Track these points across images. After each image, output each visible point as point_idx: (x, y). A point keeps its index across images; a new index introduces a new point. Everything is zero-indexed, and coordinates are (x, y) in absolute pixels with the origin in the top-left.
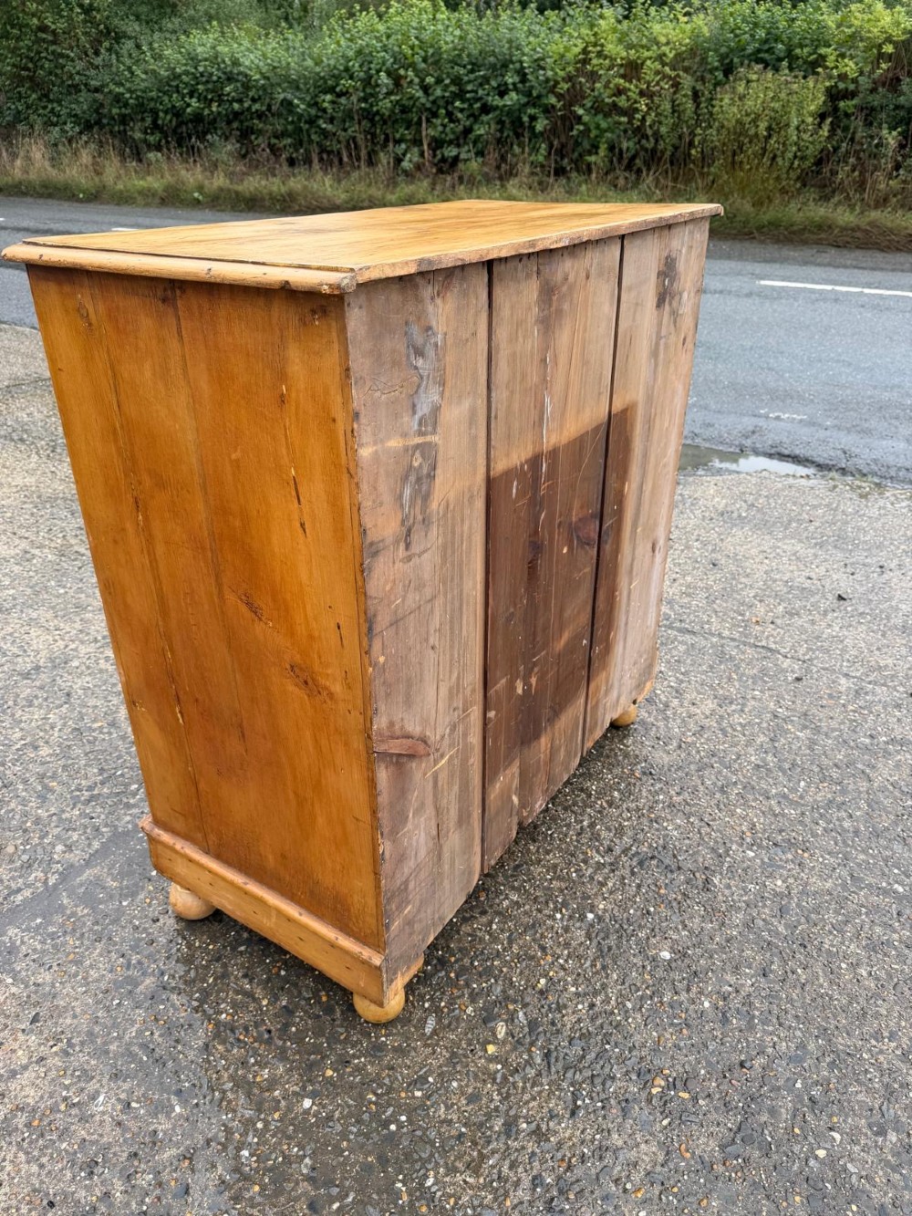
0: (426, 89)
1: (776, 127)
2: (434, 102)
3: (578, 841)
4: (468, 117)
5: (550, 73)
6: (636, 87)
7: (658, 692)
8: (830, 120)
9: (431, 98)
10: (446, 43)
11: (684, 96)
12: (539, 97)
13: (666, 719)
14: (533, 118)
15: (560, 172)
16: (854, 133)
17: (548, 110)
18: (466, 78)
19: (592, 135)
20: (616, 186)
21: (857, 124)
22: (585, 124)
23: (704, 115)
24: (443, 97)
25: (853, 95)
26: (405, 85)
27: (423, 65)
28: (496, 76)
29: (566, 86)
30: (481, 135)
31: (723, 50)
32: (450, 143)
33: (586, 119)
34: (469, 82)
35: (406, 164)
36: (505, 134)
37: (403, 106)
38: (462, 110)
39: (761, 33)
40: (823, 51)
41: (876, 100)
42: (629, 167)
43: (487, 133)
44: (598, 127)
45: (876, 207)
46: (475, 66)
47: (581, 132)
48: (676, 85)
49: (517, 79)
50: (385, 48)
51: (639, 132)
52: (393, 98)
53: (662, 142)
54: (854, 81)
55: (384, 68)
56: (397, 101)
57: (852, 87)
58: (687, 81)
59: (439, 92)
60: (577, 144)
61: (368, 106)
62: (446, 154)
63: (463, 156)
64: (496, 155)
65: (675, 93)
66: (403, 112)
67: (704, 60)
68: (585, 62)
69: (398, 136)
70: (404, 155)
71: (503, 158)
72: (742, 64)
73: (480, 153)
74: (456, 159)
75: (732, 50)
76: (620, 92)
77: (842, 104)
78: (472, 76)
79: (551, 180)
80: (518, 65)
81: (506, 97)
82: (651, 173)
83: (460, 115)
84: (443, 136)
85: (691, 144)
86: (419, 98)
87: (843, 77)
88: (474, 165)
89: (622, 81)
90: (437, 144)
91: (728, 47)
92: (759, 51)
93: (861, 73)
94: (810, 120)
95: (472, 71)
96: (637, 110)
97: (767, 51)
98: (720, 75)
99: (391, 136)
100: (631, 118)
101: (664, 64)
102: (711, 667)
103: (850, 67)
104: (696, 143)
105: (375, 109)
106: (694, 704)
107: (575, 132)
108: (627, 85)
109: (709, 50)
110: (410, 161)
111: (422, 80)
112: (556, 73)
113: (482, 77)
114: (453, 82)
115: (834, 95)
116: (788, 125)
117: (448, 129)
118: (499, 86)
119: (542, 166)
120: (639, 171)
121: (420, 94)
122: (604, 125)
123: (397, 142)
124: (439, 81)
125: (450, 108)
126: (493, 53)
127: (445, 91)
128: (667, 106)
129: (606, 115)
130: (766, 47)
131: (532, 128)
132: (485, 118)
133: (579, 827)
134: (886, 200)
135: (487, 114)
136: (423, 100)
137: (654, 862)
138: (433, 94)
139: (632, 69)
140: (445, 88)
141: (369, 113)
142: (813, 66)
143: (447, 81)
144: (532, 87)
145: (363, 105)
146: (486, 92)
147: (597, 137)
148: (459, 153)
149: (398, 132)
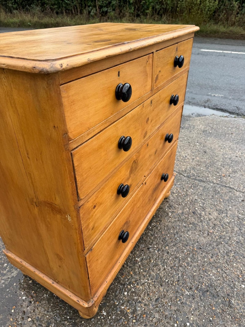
3: (178, 285)
7: (197, 209)
13: (201, 221)
15: (138, 16)
16: (225, 3)
19: (147, 4)
20: (154, 20)
30: (114, 4)
32: (105, 7)
35: (92, 13)
36: (121, 4)
42: (158, 14)
43: (116, 4)
44: (149, 1)
45: (232, 25)
47: (144, 3)
51: (161, 3)
53: (168, 6)
60: (143, 7)
62: (104, 10)
63: (109, 11)
64: (119, 10)
69: (89, 4)
70: (91, 10)
71: (121, 11)
73: (114, 10)
74: (107, 12)
79: (135, 18)
82: (165, 16)
84: (103, 4)
85: (177, 7)
88: (112, 13)
90: (101, 7)
99: (87, 4)
102: (213, 196)
104: (179, 6)
106: (210, 214)
107: (142, 3)
110: (93, 12)
117: (104, 2)
119: (133, 14)
120: (161, 15)
122: (151, 1)
123: (89, 6)
133: (177, 277)
134: (234, 23)
137: (208, 293)
147: (148, 4)
148: (108, 10)
149: (89, 3)
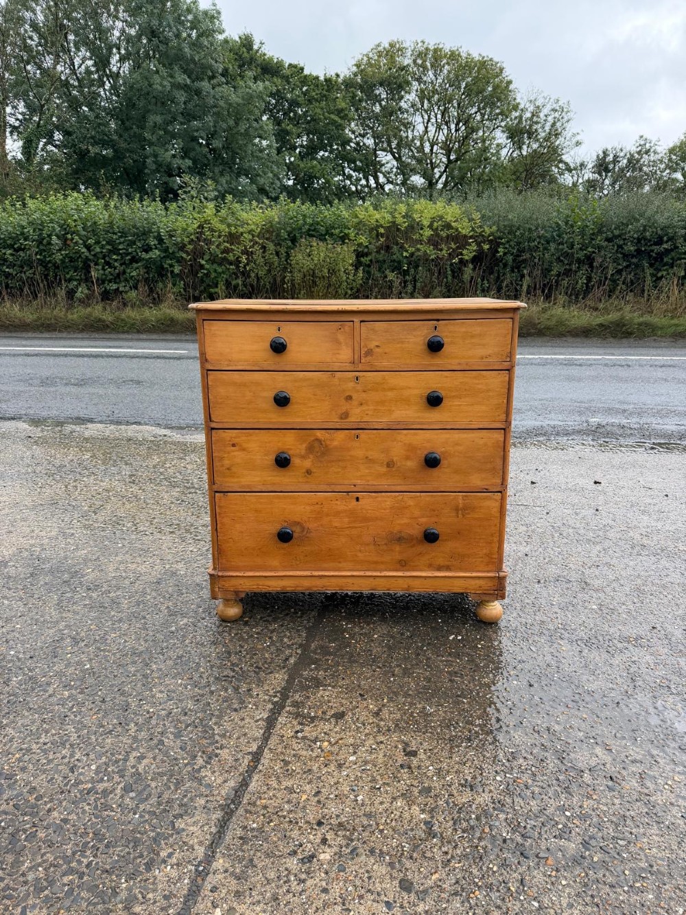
0: (88, 248)
1: (333, 272)
2: (95, 255)
4: (121, 265)
5: (179, 239)
6: (238, 248)
8: (361, 268)
9: (92, 253)
10: (100, 219)
11: (272, 254)
12: (173, 253)
14: (171, 266)
15: (196, 299)
17: (180, 261)
18: (118, 241)
19: (213, 276)
21: (374, 270)
22: (206, 269)
23: (287, 266)
24: (102, 252)
25: (367, 255)
26: (72, 245)
27: (84, 233)
28: (140, 240)
29: (191, 247)
30: (133, 276)
31: (288, 229)
32: (110, 281)
33: (207, 266)
34: (120, 243)
35: (78, 295)
36: (151, 276)
37: (71, 257)
38: (116, 260)
39: (309, 221)
40: (346, 231)
41: (381, 257)
43: (138, 275)
44: (215, 271)
46: (124, 234)
47: (204, 274)
48: (264, 248)
49: (156, 242)
50: (52, 221)
51: (245, 274)
52: (63, 252)
53: (262, 281)
54: (367, 247)
55: (54, 233)
56: (66, 254)
57: (366, 250)
58: (271, 246)
59: (98, 250)
60: (202, 281)
61: (42, 257)
62: (108, 288)
63: (122, 289)
64: (146, 288)
65: (264, 252)
66: (71, 261)
67: (278, 235)
68: (201, 233)
69: (68, 276)
70: (76, 288)
71: (151, 290)
72: (301, 237)
73: (136, 288)
74: (117, 291)
75: (294, 229)
76: (226, 251)
77: (362, 259)
78: (122, 240)
80: (156, 234)
81: (150, 253)
83: (116, 264)
84: (105, 276)
85: (284, 283)
86: (83, 253)
87: (360, 245)
88: (133, 294)
89: (228, 245)
90: (101, 281)
91: (291, 227)
92: (309, 230)
93: (370, 244)
94: (350, 268)
95: (121, 237)
96: (240, 262)
97: (313, 231)
98: (290, 244)
99: (62, 277)
100: (238, 267)
101: (253, 236)
103: (363, 239)
104: (287, 281)
105: (48, 259)
107: (200, 275)
108: (233, 247)
109: (281, 229)
110: (82, 292)
111: (84, 242)
112: (183, 240)
113: (129, 240)
114: (108, 243)
115: (359, 255)
116: (339, 270)
117: (107, 273)
118: (143, 246)
119: (182, 295)
121: (84, 250)
122: (220, 270)
123: (70, 280)
124: (98, 242)
125: (107, 259)
126: (134, 226)
127: (102, 248)
128: (261, 261)
129: (220, 264)
130: (313, 228)
131: (172, 272)
132: (135, 265)
135: (137, 263)
136: (87, 254)
138: (93, 250)
139: (233, 238)
140: (103, 247)
141: (44, 262)
142: (343, 239)
143: (104, 243)
144: (168, 247)
145: (38, 257)
146: (133, 250)
147: (216, 277)
148: (118, 288)
149: (68, 273)
